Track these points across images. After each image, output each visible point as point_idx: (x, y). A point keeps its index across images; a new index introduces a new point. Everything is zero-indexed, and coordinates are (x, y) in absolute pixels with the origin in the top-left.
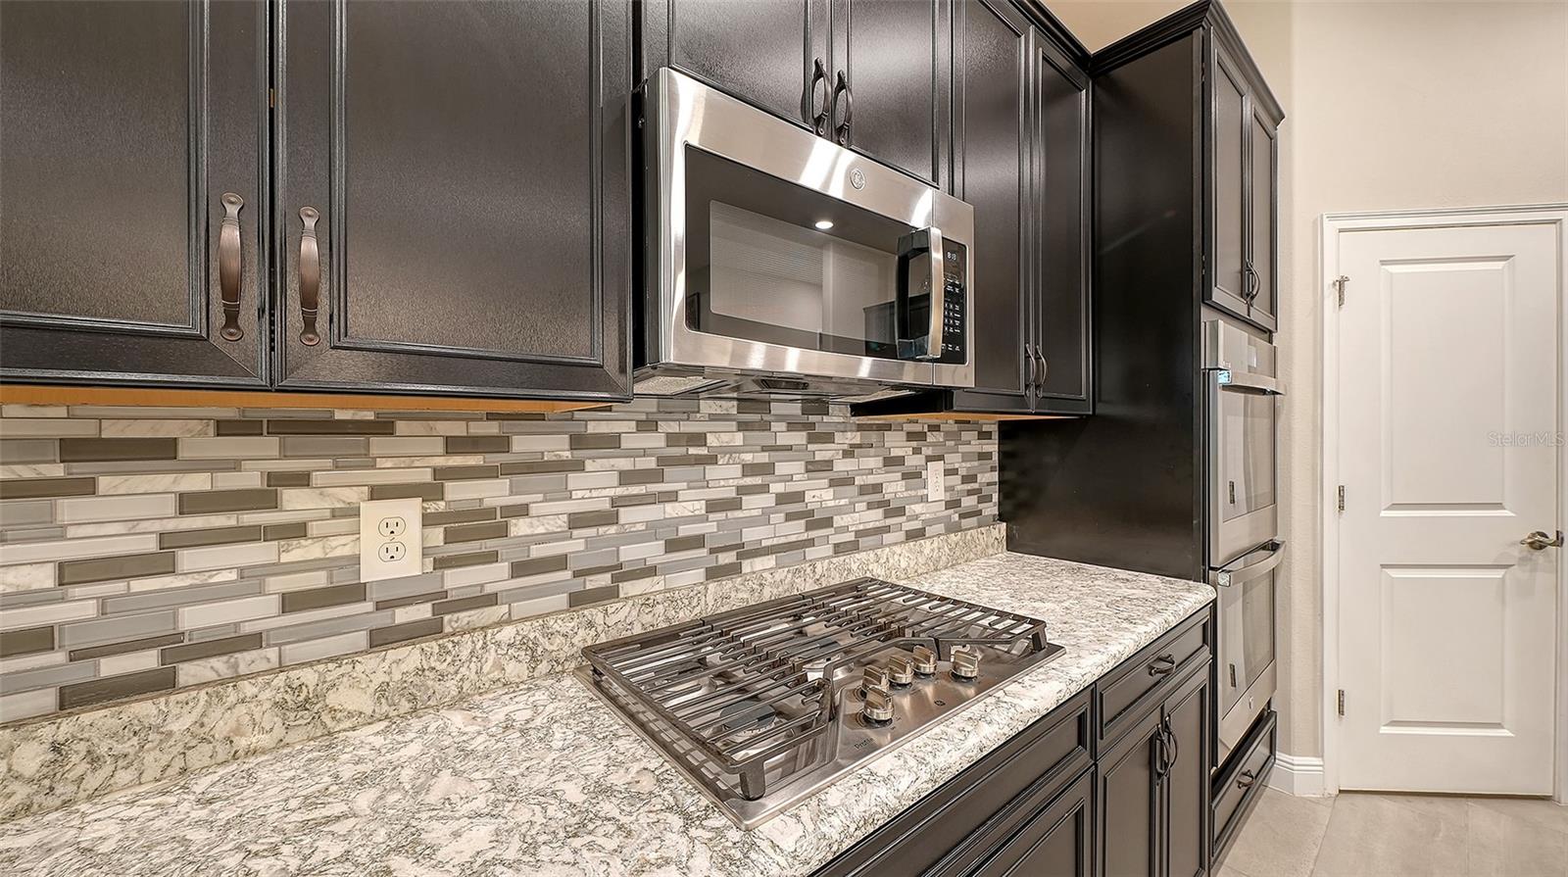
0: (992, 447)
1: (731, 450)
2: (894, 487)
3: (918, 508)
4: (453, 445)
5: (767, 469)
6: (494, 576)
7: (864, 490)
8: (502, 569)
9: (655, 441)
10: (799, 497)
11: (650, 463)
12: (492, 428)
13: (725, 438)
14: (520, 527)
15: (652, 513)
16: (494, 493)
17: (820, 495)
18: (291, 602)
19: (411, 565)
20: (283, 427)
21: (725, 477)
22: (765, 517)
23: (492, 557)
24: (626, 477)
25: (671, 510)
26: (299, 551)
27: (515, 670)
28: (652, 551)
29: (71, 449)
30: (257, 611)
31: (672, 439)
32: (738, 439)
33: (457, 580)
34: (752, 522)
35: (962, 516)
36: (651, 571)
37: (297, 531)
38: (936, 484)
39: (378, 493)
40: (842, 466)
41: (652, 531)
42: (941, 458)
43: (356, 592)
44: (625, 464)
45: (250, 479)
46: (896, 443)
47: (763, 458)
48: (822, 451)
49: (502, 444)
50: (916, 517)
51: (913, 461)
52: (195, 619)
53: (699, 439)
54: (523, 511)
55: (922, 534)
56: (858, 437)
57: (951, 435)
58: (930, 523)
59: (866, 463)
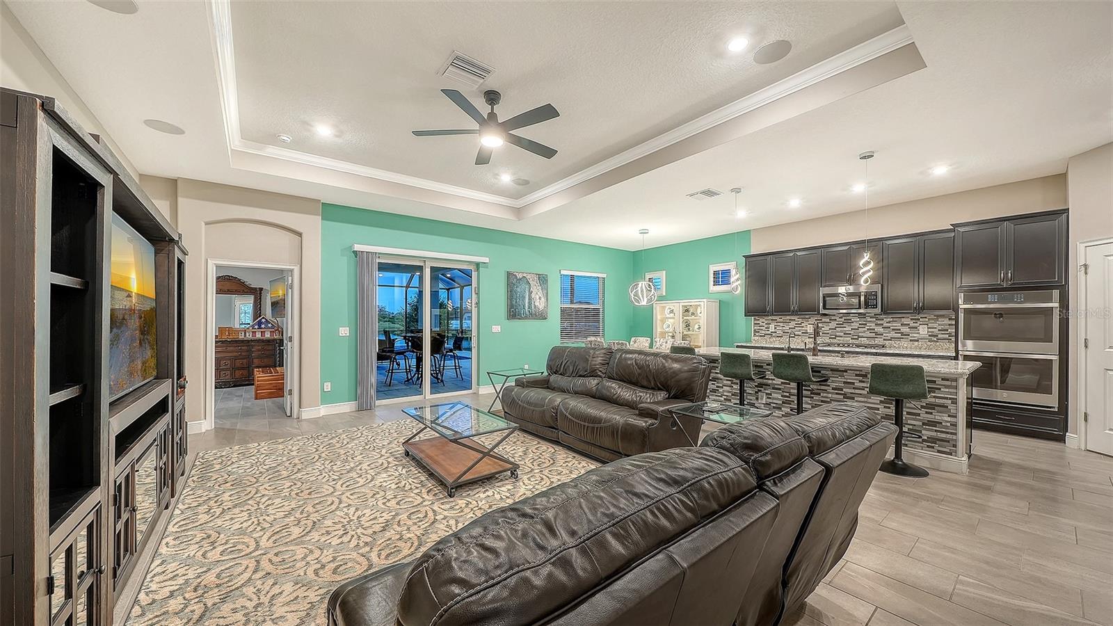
2: (905, 330)
3: (915, 335)
4: (816, 320)
5: (866, 324)
7: (893, 329)
9: (843, 320)
10: (874, 329)
11: (841, 323)
12: (820, 318)
13: (855, 320)
14: (823, 329)
15: (841, 329)
16: (820, 325)
17: (879, 329)
18: (803, 333)
19: (812, 331)
20: (802, 318)
21: (855, 325)
24: (837, 324)
25: (845, 329)
26: (803, 329)
28: (841, 334)
29: (790, 320)
31: (845, 320)
32: (858, 320)
34: (861, 332)
35: (940, 339)
36: (841, 337)
37: (802, 327)
39: (809, 324)
40: (885, 325)
41: (841, 331)
42: (927, 325)
43: (807, 333)
45: (799, 322)
46: (905, 321)
47: (864, 323)
48: (879, 322)
49: (821, 320)
50: (915, 337)
51: (912, 324)
52: (797, 333)
54: (823, 327)
55: (918, 341)
56: (891, 320)
57: (933, 319)
58: (921, 339)
59: (894, 325)
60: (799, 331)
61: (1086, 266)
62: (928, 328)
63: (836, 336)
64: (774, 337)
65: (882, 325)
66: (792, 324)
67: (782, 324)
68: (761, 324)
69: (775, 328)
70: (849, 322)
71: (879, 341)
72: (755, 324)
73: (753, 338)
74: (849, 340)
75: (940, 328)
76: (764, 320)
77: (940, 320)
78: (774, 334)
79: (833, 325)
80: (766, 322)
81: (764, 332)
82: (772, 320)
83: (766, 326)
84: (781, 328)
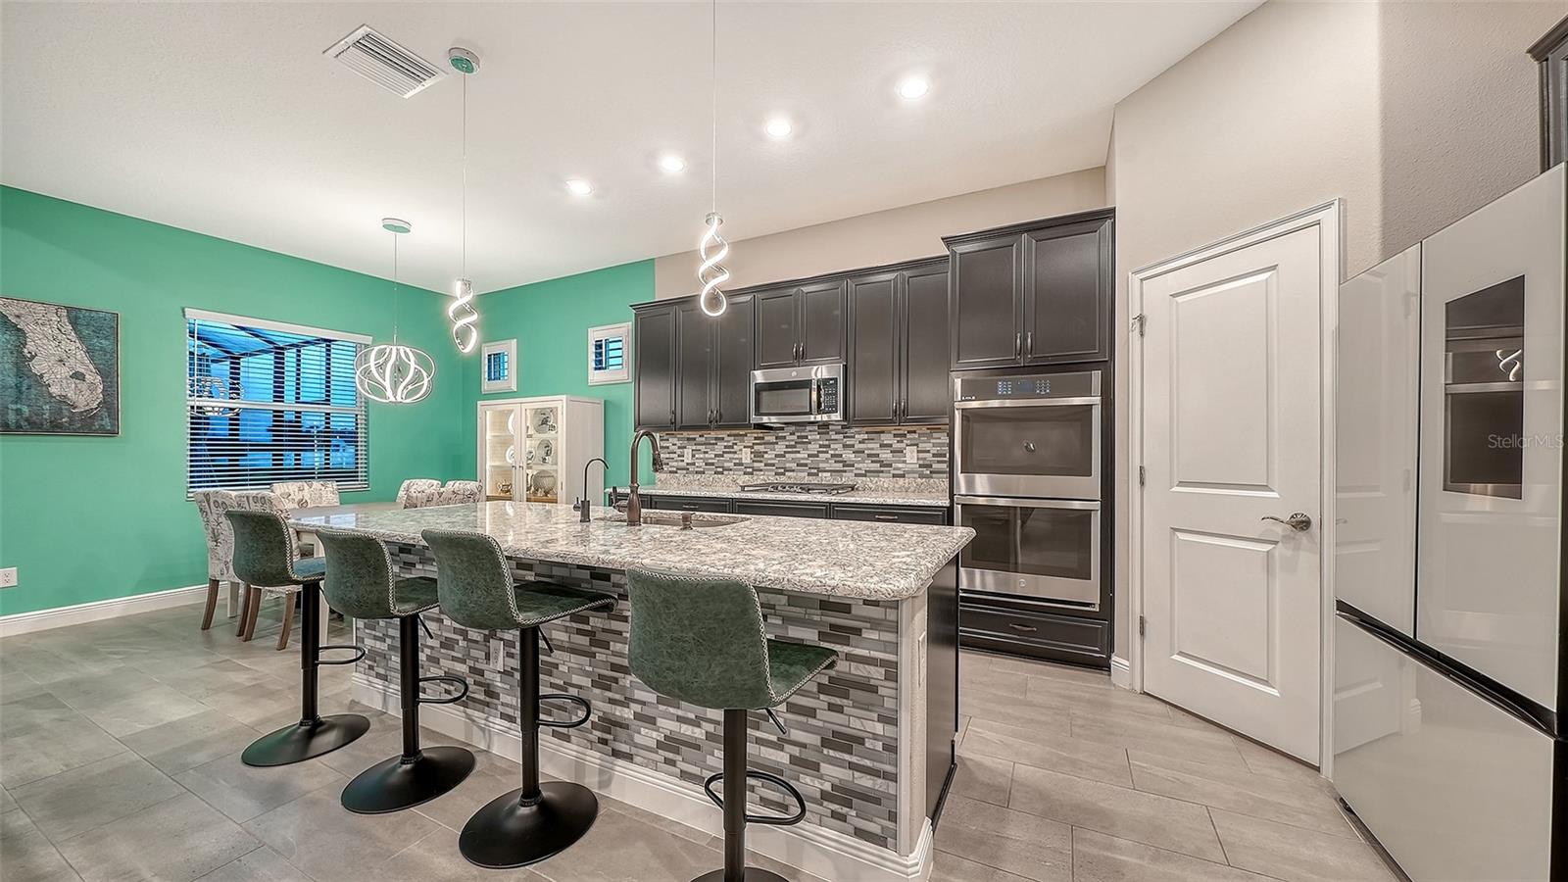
1: (814, 440)
2: (886, 455)
3: (900, 465)
4: (756, 438)
5: (829, 446)
7: (869, 455)
8: (763, 464)
10: (841, 456)
11: (793, 443)
12: (761, 435)
14: (766, 456)
15: (793, 456)
16: (762, 448)
17: (849, 455)
18: (735, 464)
19: (749, 461)
20: (735, 435)
21: (814, 448)
23: (761, 462)
24: (787, 447)
25: (798, 455)
26: (736, 456)
28: (793, 466)
29: (716, 439)
30: (731, 465)
31: (798, 437)
32: (818, 437)
33: (756, 465)
34: (823, 462)
35: (931, 472)
36: (793, 471)
37: (735, 453)
38: (911, 456)
39: (745, 447)
40: (858, 446)
42: (917, 445)
43: (742, 464)
44: (787, 443)
45: (731, 444)
46: (887, 439)
47: (827, 443)
48: (849, 442)
49: (763, 438)
50: (899, 469)
51: (896, 446)
52: (726, 465)
53: (806, 437)
54: (766, 452)
55: (903, 476)
56: (866, 436)
57: (924, 435)
58: (909, 472)
59: (870, 446)
60: (730, 460)
61: (1141, 319)
62: (918, 452)
65: (853, 446)
66: (720, 447)
67: (703, 448)
68: (672, 448)
69: (693, 456)
70: (803, 441)
71: (848, 478)
73: (657, 475)
74: (803, 477)
75: (934, 450)
76: (675, 441)
77: (935, 435)
78: (691, 468)
79: (781, 448)
80: (679, 444)
81: (675, 464)
82: (688, 439)
83: (679, 451)
84: (701, 456)
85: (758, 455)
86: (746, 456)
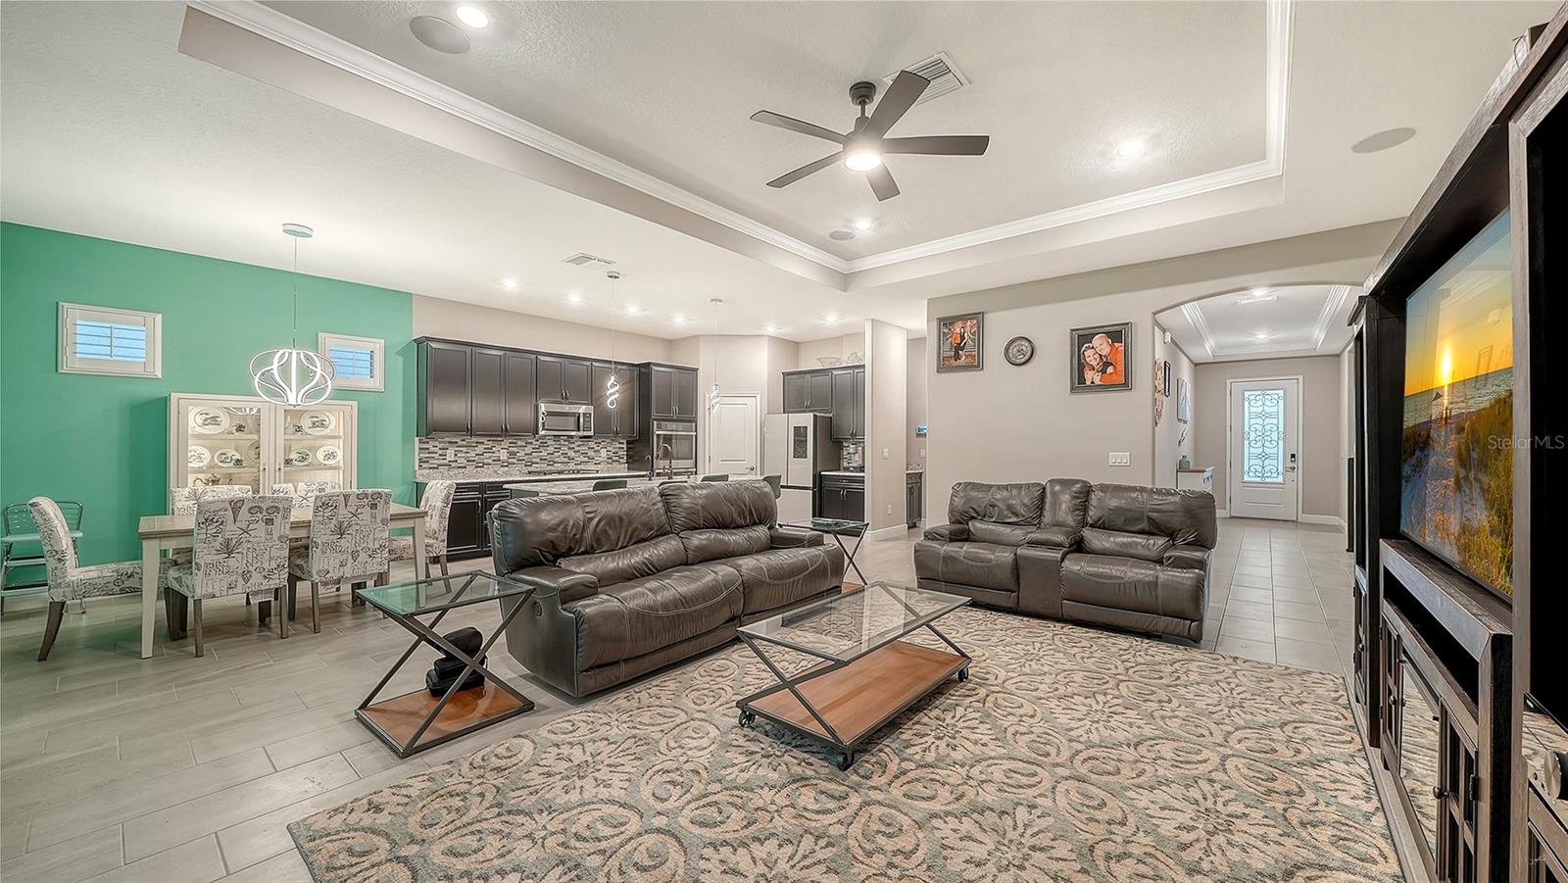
0: (625, 446)
1: (551, 445)
2: (591, 453)
3: (599, 458)
4: (510, 443)
5: (560, 448)
6: (515, 461)
7: (582, 453)
10: (567, 454)
11: (537, 446)
12: (515, 441)
14: (518, 454)
15: (537, 454)
16: (515, 449)
17: (571, 454)
18: (494, 461)
19: (505, 458)
20: (493, 441)
21: (551, 449)
22: (559, 456)
23: (515, 458)
25: (540, 454)
26: (494, 455)
27: (518, 473)
28: (538, 460)
29: (476, 443)
30: (490, 461)
31: (541, 443)
33: (510, 460)
34: (556, 457)
35: (613, 461)
36: (537, 463)
37: (494, 453)
38: (603, 453)
39: (501, 449)
40: (576, 449)
41: (538, 457)
42: (607, 448)
43: (500, 460)
44: (533, 446)
45: (490, 447)
46: (592, 444)
47: (559, 446)
48: (572, 446)
49: (516, 443)
50: (599, 460)
51: (596, 448)
52: (485, 461)
53: (547, 443)
54: (518, 452)
55: (599, 463)
56: (581, 443)
57: (608, 443)
58: (602, 462)
59: (583, 448)
60: (490, 458)
62: (607, 451)
63: (533, 463)
64: (454, 467)
65: (573, 448)
66: (480, 449)
67: (464, 449)
68: (432, 449)
69: (456, 455)
70: (544, 445)
71: (572, 466)
72: (420, 449)
73: (418, 472)
74: (544, 467)
75: (613, 451)
76: (436, 444)
77: (614, 443)
78: (453, 465)
79: (529, 449)
80: (441, 446)
81: (437, 462)
82: (450, 442)
83: (440, 452)
84: (463, 455)
85: (512, 454)
86: (504, 455)
